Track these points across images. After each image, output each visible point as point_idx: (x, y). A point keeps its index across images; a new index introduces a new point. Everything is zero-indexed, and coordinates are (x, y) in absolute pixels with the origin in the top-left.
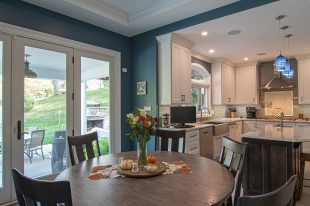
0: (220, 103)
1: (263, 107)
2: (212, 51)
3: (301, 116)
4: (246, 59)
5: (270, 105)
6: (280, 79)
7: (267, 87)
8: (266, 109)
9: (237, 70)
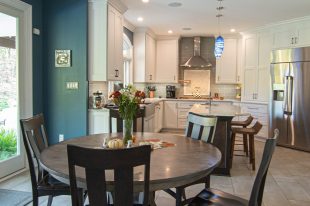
1: (183, 86)
2: (140, 19)
3: (216, 96)
4: (170, 32)
5: (189, 84)
6: (200, 57)
7: (186, 64)
8: (185, 88)
9: (158, 43)
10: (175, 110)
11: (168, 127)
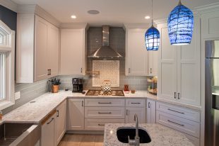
1: (91, 77)
4: (74, 17)
5: (98, 75)
6: (109, 47)
7: (95, 55)
8: (93, 79)
9: (63, 30)
10: (81, 109)
11: (73, 129)
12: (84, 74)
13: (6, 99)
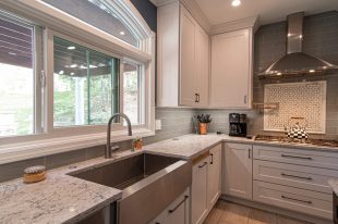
0: (175, 104)
1: (262, 113)
6: (302, 54)
10: (247, 163)
11: (231, 194)
12: (250, 107)
13: (145, 126)
